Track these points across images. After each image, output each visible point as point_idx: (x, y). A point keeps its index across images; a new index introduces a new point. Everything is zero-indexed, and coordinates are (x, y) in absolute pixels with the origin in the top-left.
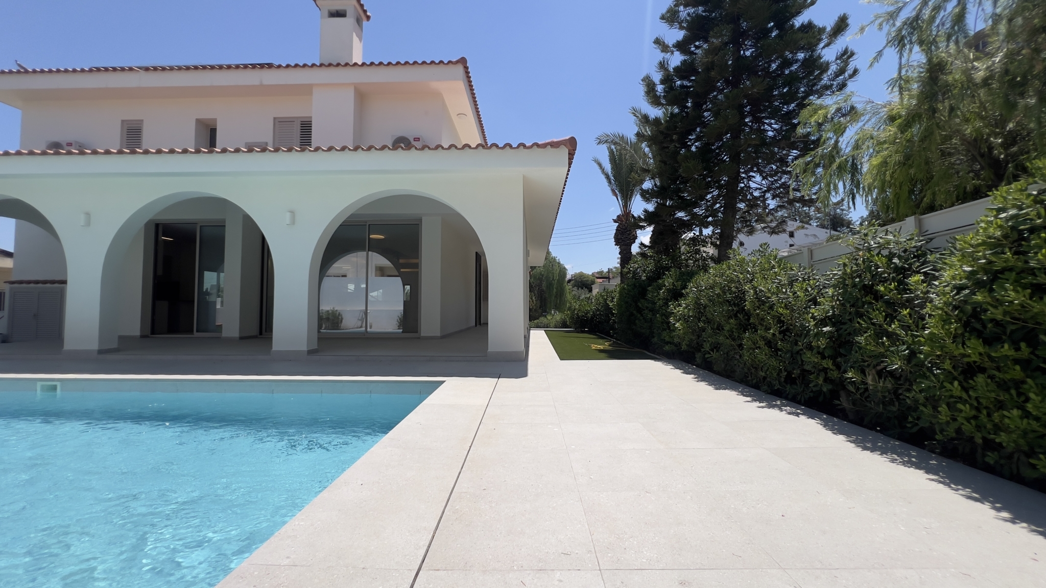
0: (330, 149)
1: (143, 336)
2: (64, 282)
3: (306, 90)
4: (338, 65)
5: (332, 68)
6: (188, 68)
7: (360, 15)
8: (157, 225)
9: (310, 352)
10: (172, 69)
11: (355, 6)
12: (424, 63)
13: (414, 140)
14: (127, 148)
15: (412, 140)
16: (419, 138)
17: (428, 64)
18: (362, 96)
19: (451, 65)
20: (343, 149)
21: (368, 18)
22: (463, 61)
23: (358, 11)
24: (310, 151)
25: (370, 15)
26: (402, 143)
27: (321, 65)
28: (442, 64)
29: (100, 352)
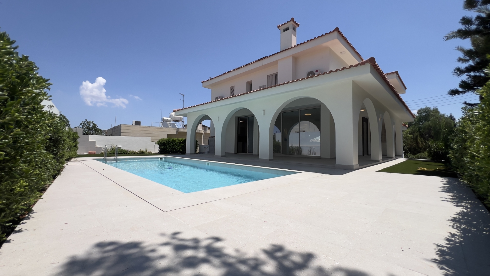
0: (284, 84)
1: (235, 153)
2: (214, 137)
3: (276, 62)
4: (286, 50)
5: (284, 52)
6: (244, 66)
7: (295, 26)
8: (238, 118)
9: (270, 160)
10: (240, 68)
11: (292, 24)
12: (319, 37)
13: (316, 72)
14: (231, 96)
15: (315, 72)
16: (318, 70)
17: (325, 35)
18: (295, 59)
19: (331, 34)
20: (288, 82)
21: (298, 25)
22: (337, 29)
23: (293, 25)
24: (277, 86)
25: (299, 24)
26: (311, 74)
27: (280, 52)
28: (327, 34)
29: (221, 156)
